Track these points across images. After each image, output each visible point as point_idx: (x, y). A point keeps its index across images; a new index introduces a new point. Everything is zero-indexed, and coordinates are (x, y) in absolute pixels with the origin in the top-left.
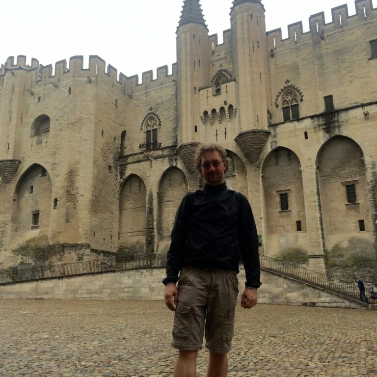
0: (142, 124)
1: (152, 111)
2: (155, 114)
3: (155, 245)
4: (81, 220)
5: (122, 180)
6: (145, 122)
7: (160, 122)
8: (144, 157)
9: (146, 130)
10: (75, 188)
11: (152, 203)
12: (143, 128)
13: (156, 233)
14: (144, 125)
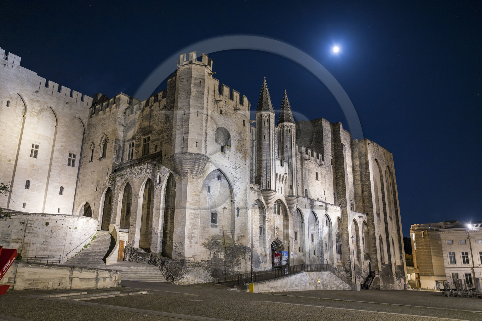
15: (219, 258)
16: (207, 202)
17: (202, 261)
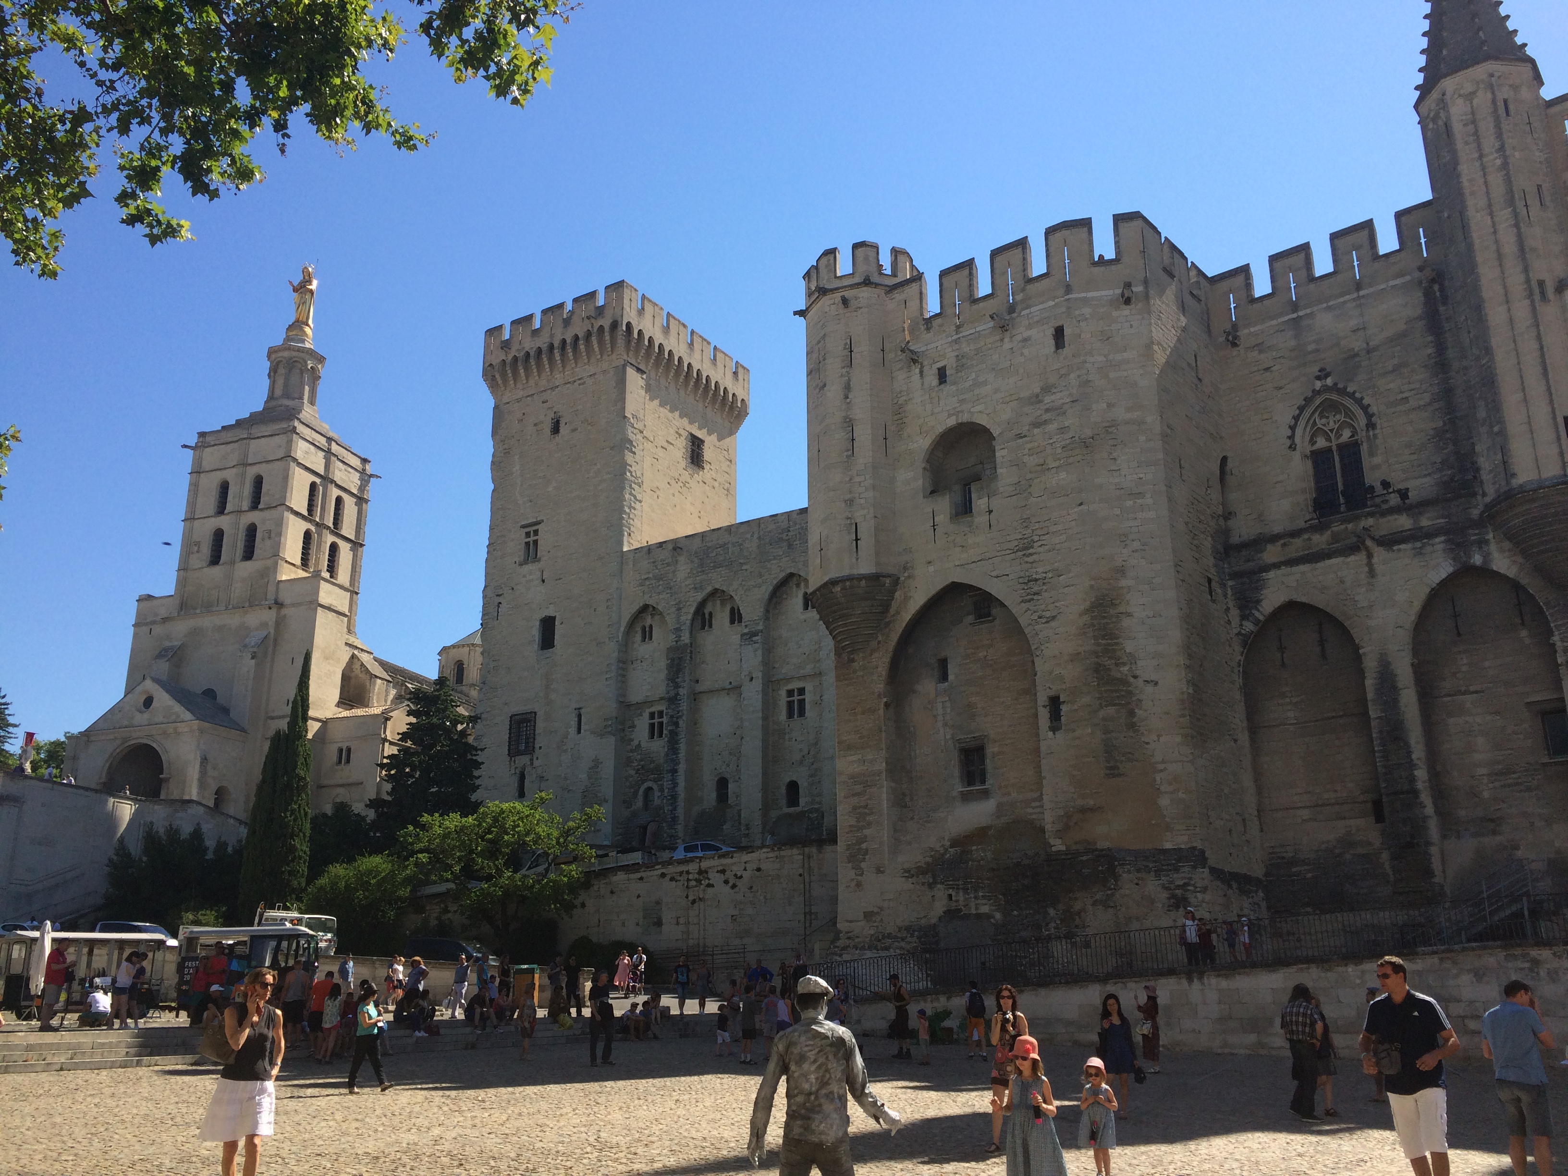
0: (1293, 428)
1: (1329, 381)
2: (1343, 392)
3: (1434, 850)
4: (1162, 766)
5: (1249, 626)
6: (1302, 423)
7: (1369, 416)
8: (1335, 538)
9: (1308, 449)
10: (1125, 659)
11: (1396, 701)
12: (1298, 439)
13: (1429, 810)
14: (1299, 432)
15: (974, 911)
16: (935, 716)
17: (900, 929)
